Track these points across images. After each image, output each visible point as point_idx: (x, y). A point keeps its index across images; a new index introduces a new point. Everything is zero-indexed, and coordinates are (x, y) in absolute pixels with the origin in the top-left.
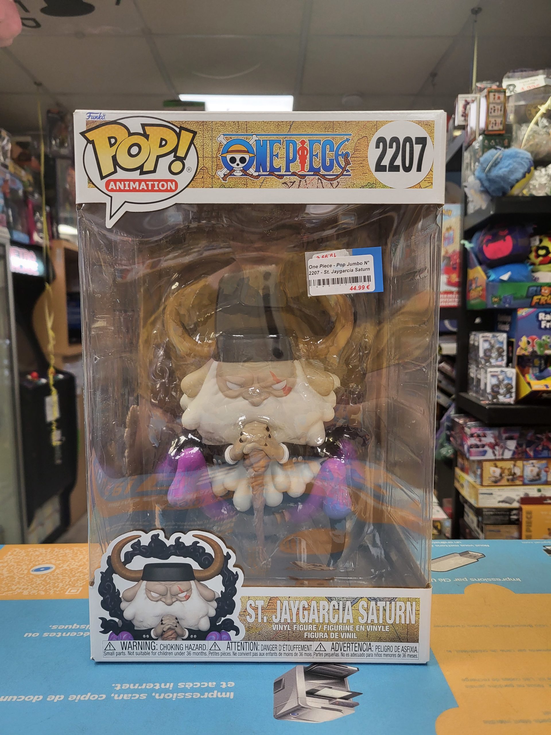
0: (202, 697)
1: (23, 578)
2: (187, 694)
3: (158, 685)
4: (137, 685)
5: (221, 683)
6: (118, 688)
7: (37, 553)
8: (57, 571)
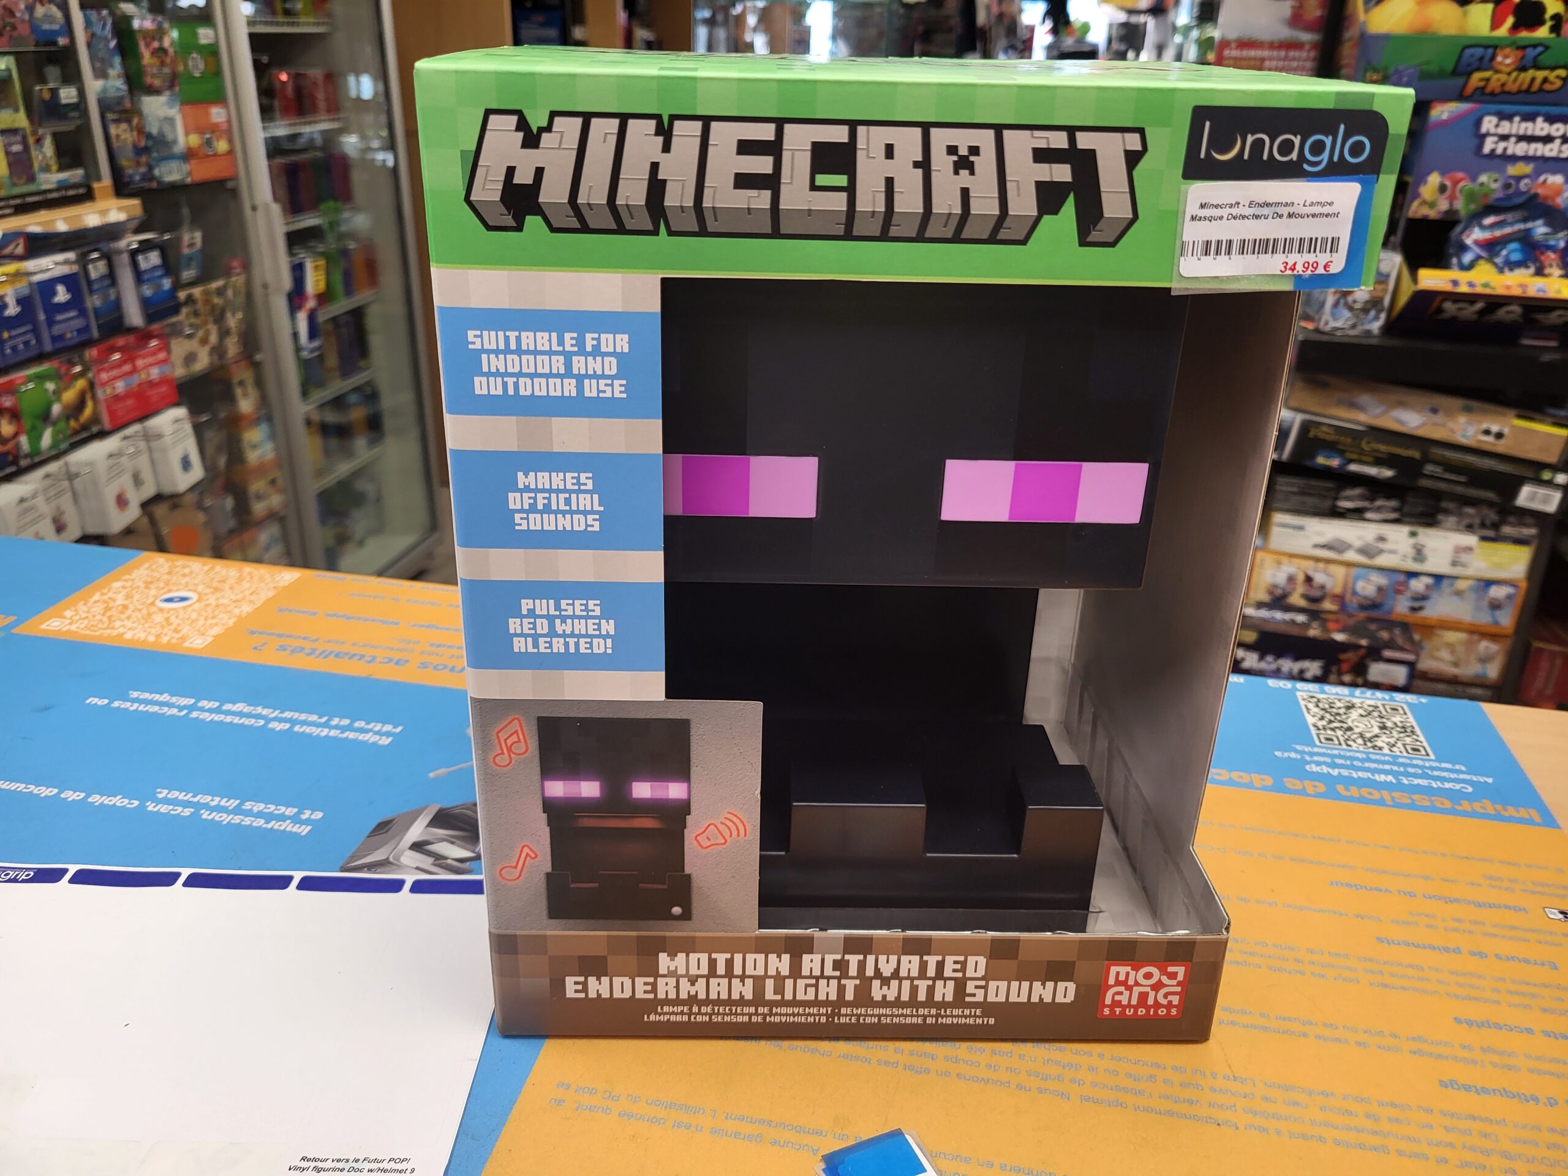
0: (264, 826)
1: (140, 610)
2: (246, 819)
3: (217, 799)
4: (190, 795)
5: (306, 811)
6: (160, 796)
7: (187, 571)
8: (196, 606)
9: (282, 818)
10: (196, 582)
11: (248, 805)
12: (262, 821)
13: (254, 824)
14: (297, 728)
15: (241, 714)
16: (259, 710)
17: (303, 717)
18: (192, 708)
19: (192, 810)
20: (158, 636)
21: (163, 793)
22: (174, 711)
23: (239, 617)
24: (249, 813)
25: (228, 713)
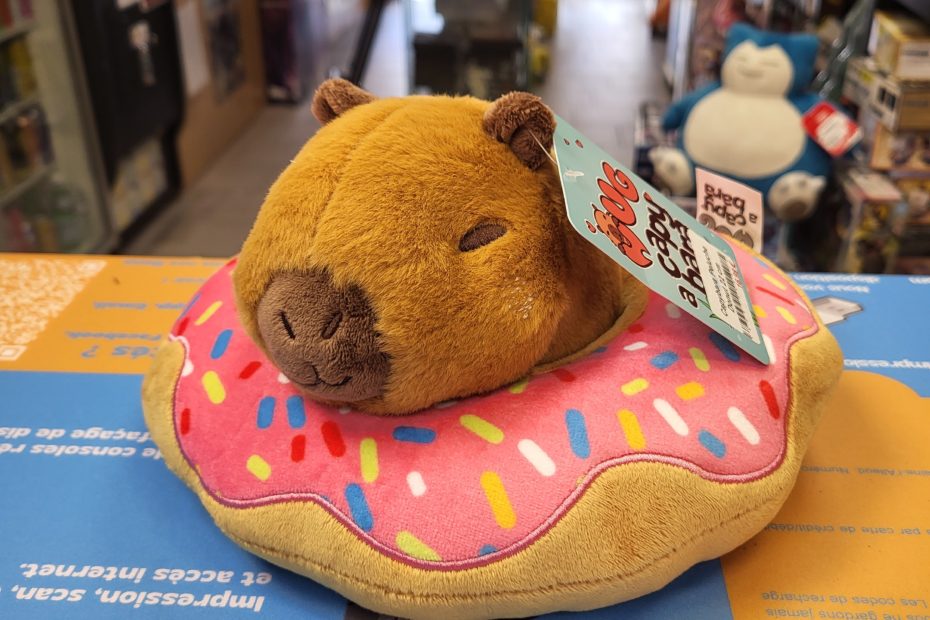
11: (160, 574)
12: (190, 598)
13: (180, 602)
18: (31, 440)
19: (83, 592)
21: (32, 571)
23: (50, 318)
24: (166, 587)
25: (82, 442)
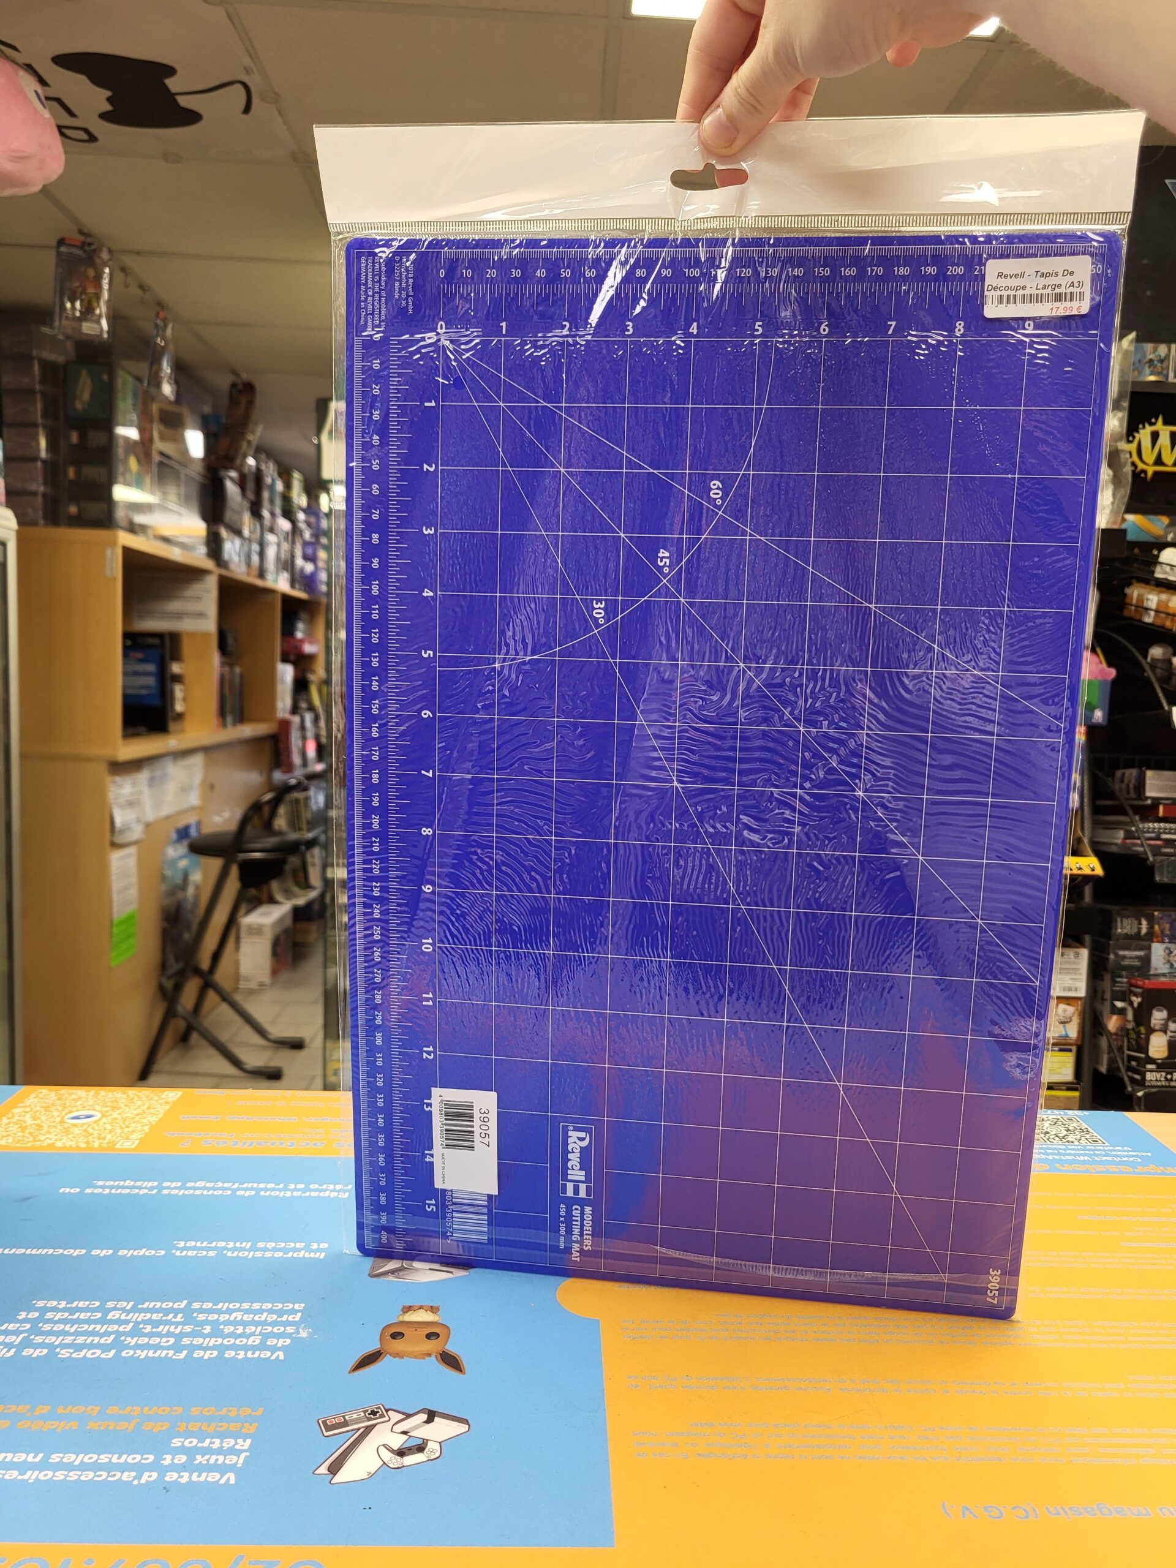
0: (285, 1256)
1: (55, 1126)
2: (267, 1253)
3: (232, 1243)
5: (312, 1244)
7: (74, 1097)
8: (104, 1120)
9: (295, 1250)
10: (90, 1103)
11: (260, 1245)
12: (281, 1254)
13: (275, 1255)
14: (262, 1193)
15: (204, 1188)
16: (220, 1184)
17: (262, 1186)
18: (160, 1188)
19: (215, 1252)
20: (87, 1143)
21: (182, 1244)
22: (146, 1191)
23: (150, 1124)
24: (265, 1249)
25: (194, 1188)
